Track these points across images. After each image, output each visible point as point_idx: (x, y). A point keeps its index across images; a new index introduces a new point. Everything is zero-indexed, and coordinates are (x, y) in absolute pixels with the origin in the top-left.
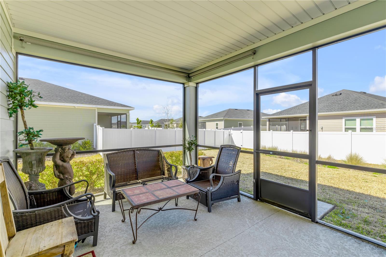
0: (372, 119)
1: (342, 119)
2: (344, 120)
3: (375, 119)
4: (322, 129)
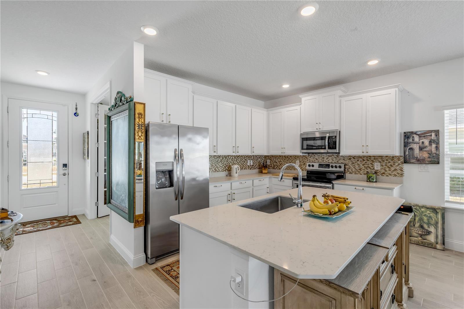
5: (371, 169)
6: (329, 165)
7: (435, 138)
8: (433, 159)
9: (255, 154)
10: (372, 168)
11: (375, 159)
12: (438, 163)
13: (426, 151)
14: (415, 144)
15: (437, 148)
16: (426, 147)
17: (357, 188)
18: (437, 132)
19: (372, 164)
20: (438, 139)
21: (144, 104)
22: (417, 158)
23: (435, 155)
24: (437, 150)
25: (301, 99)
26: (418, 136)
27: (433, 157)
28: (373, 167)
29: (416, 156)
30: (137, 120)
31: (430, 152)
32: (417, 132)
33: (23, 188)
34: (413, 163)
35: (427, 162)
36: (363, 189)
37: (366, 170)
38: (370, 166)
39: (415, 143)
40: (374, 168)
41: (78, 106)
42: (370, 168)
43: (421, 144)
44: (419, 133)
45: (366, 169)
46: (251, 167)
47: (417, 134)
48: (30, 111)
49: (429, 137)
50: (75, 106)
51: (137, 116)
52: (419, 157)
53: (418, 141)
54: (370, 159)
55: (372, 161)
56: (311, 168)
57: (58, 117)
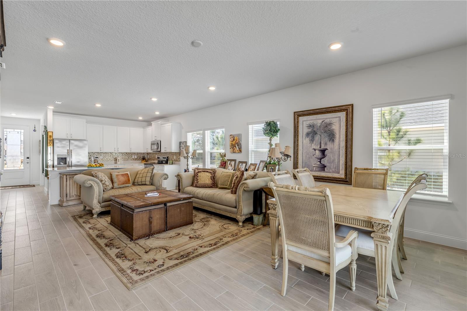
9: (132, 152)
18: (186, 142)
21: (52, 132)
25: (152, 123)
26: (182, 144)
30: (49, 138)
33: (5, 169)
39: (181, 147)
41: (36, 126)
44: (182, 142)
46: (136, 159)
48: (8, 130)
50: (34, 126)
51: (49, 137)
57: (24, 133)
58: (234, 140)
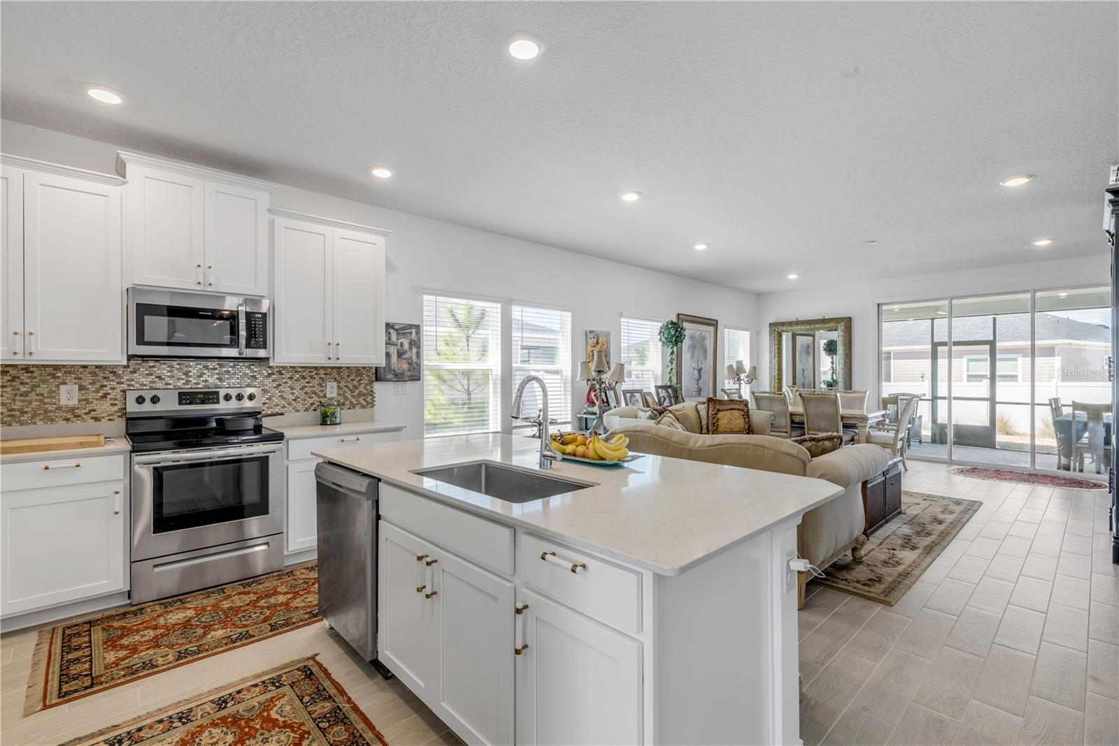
0: (1016, 359)
1: (962, 358)
2: (965, 360)
3: (1020, 359)
4: (923, 377)
5: (319, 397)
6: (217, 393)
7: (416, 339)
8: (414, 374)
10: (321, 394)
11: (328, 374)
12: (419, 380)
13: (405, 359)
14: (393, 347)
15: (418, 354)
16: (405, 352)
17: (346, 438)
18: (418, 327)
19: (320, 385)
20: (419, 340)
22: (394, 371)
23: (415, 365)
24: (418, 357)
26: (395, 333)
27: (414, 368)
28: (322, 391)
29: (393, 368)
31: (410, 361)
32: (394, 324)
34: (389, 380)
35: (407, 379)
36: (358, 439)
37: (308, 400)
38: (317, 389)
39: (391, 345)
40: (325, 396)
42: (315, 393)
43: (399, 346)
44: (397, 327)
45: (309, 397)
47: (394, 329)
49: (409, 335)
52: (397, 369)
53: (396, 340)
54: (316, 374)
55: (320, 378)
56: (148, 407)
58: (597, 343)
